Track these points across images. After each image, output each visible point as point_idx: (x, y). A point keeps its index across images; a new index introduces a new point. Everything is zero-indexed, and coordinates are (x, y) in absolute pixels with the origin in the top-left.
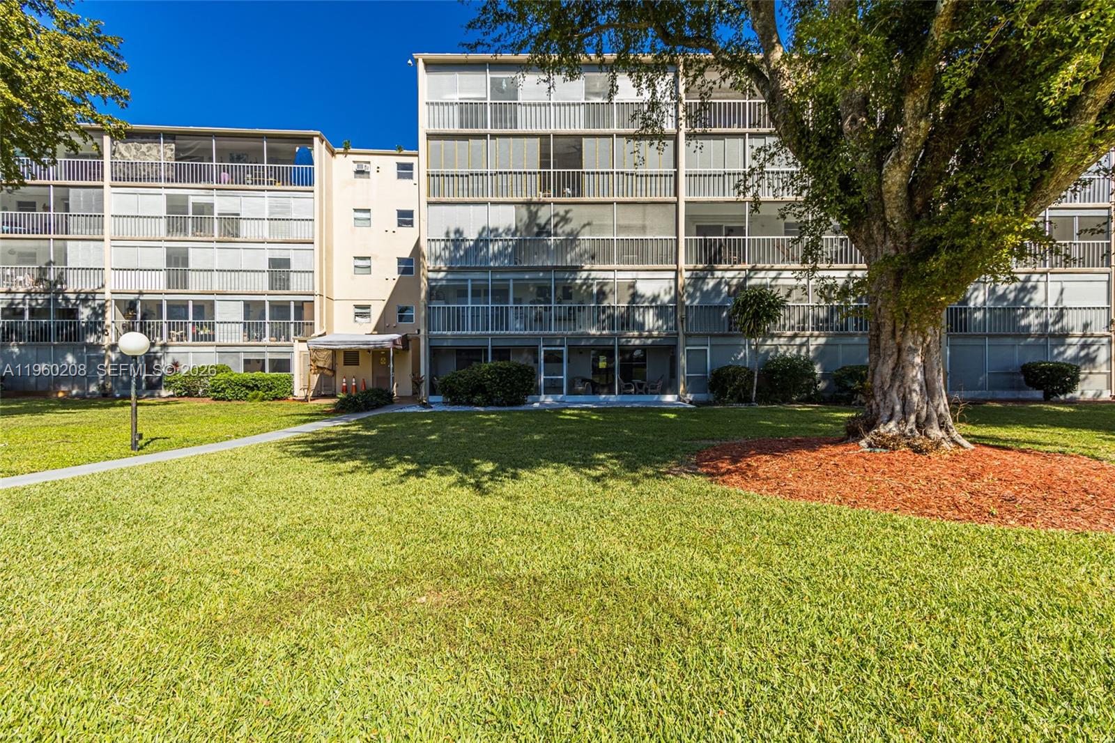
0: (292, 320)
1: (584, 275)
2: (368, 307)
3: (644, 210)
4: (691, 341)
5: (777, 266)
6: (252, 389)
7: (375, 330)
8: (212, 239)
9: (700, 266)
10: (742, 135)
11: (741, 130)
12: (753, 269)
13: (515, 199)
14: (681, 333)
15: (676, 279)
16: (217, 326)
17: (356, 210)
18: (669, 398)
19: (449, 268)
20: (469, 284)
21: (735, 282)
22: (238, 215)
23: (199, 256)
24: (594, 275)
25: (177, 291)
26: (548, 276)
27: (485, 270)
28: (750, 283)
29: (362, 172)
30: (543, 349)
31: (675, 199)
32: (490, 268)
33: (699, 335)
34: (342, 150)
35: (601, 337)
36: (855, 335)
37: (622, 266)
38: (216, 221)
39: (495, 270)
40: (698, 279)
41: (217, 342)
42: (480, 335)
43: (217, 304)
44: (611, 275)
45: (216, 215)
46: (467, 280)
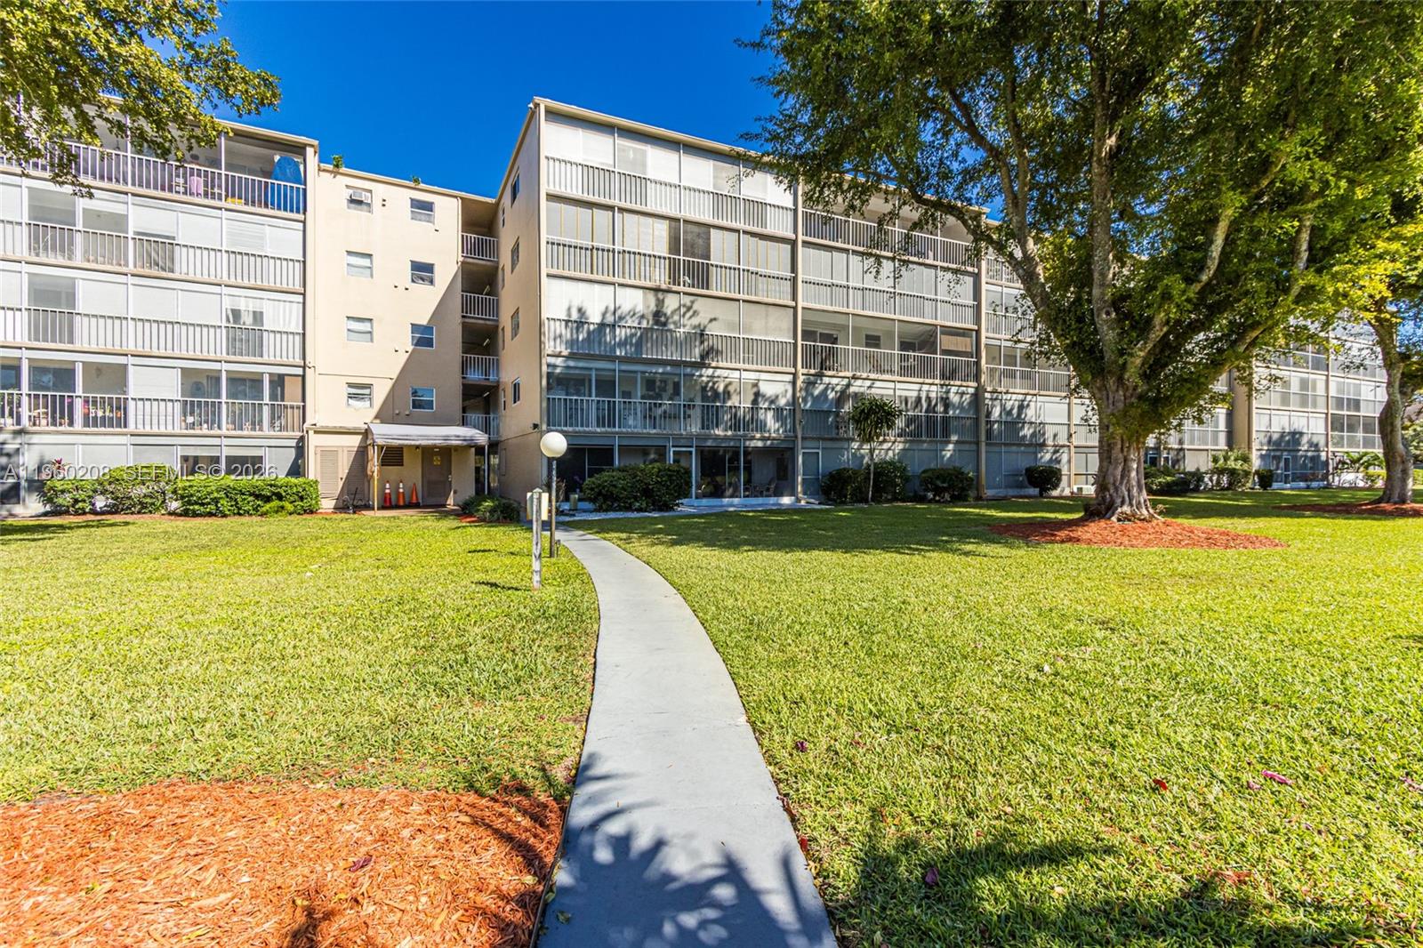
0: (266, 400)
1: (710, 372)
2: (369, 386)
3: (767, 311)
4: (808, 444)
5: (872, 376)
6: (268, 499)
7: (376, 417)
8: (124, 270)
9: (812, 371)
10: (847, 251)
11: (846, 246)
12: (854, 378)
13: (642, 283)
14: (800, 436)
15: (794, 383)
16: (131, 404)
17: (349, 253)
18: (786, 500)
19: (570, 353)
20: (594, 373)
21: (838, 388)
22: (174, 238)
23: (94, 294)
24: (718, 372)
25: (53, 346)
26: (678, 372)
27: (613, 358)
28: (852, 389)
29: (360, 202)
30: (672, 449)
31: (793, 304)
32: (618, 357)
33: (813, 438)
34: (330, 167)
35: (726, 438)
36: (925, 442)
37: (747, 366)
38: (131, 243)
39: (623, 360)
40: (810, 384)
41: (131, 427)
42: (606, 432)
43: (131, 369)
44: (736, 374)
45: (131, 235)
46: (590, 369)
